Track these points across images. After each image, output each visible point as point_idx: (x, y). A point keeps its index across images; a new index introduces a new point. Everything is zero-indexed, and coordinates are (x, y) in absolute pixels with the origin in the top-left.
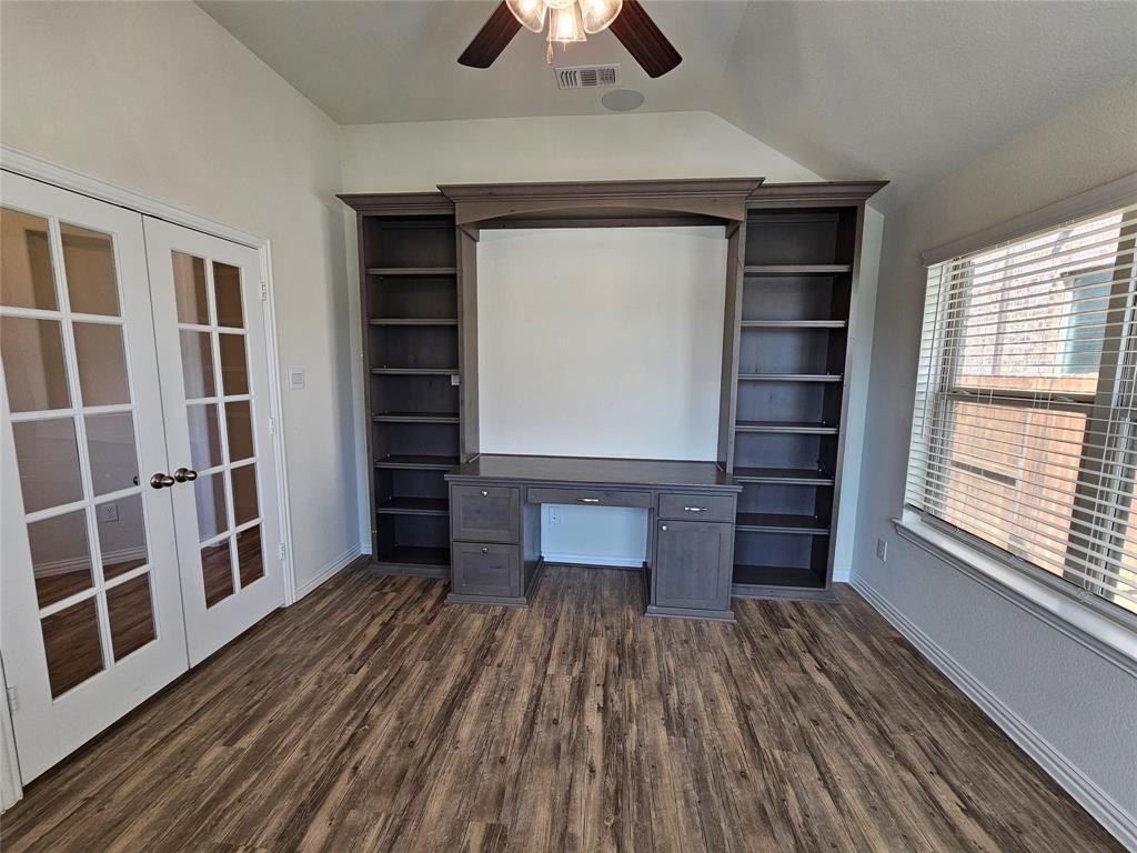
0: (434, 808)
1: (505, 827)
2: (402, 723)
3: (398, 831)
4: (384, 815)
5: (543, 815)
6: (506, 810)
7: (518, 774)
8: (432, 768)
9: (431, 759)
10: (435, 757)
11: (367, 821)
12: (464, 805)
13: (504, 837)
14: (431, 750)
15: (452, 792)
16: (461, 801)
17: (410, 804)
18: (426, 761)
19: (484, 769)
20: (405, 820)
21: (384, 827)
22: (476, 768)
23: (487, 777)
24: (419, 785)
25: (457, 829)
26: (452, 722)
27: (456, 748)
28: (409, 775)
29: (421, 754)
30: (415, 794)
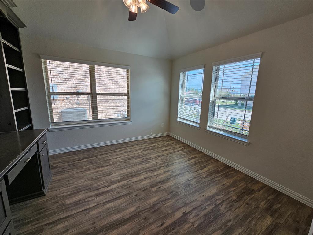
0: (155, 199)
1: (150, 186)
2: (140, 230)
3: (164, 200)
4: (164, 206)
5: (144, 183)
6: (147, 187)
7: (138, 190)
8: (148, 207)
9: (146, 209)
10: (145, 209)
11: (168, 208)
12: (151, 194)
13: (152, 185)
14: (143, 212)
15: (150, 198)
16: (151, 195)
17: (159, 203)
18: (147, 210)
19: (141, 197)
20: (162, 201)
21: (166, 203)
22: (142, 198)
23: (142, 195)
24: (154, 206)
25: (156, 192)
26: (130, 216)
27: (139, 207)
28: (153, 210)
29: (146, 213)
30: (156, 205)
